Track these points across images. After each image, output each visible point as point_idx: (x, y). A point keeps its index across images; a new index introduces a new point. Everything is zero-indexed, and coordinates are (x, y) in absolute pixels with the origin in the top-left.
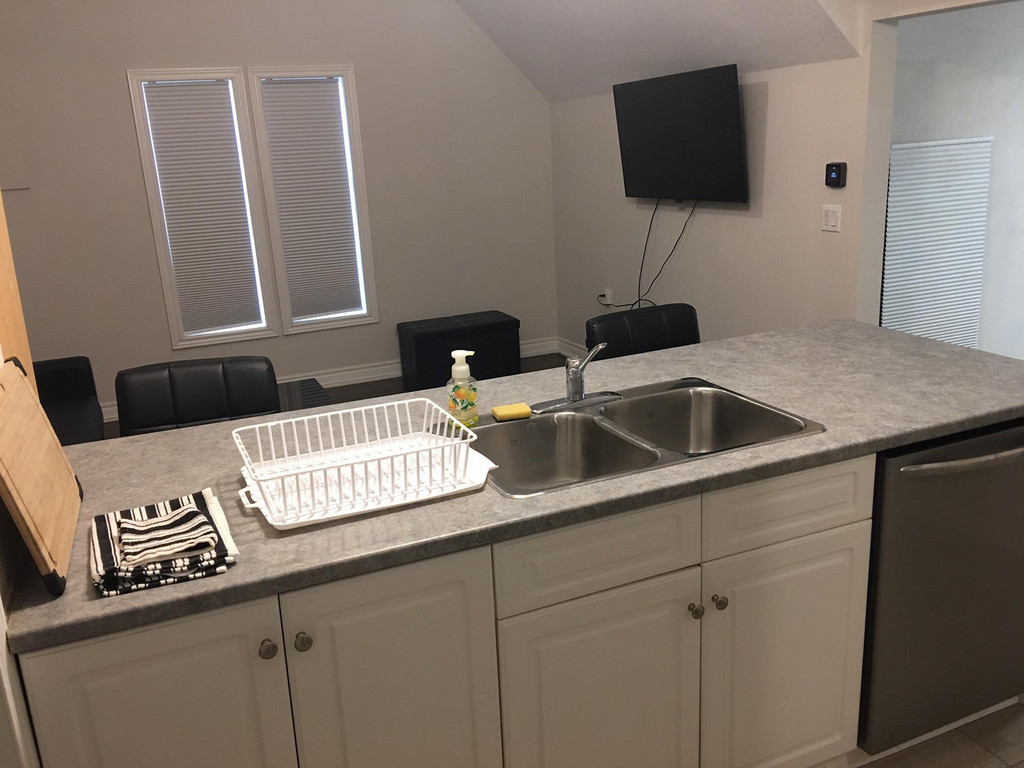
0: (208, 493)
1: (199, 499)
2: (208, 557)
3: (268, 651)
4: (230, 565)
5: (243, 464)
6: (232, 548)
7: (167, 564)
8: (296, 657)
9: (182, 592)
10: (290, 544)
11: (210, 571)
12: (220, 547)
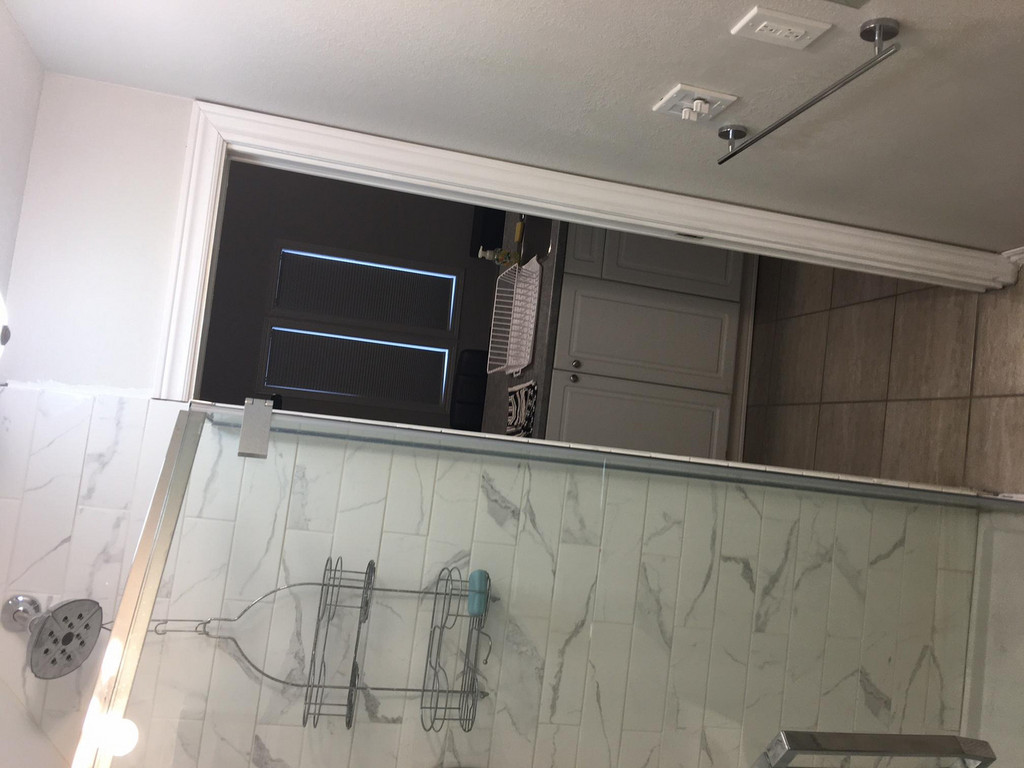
0: (510, 390)
1: (511, 394)
2: (531, 392)
3: (576, 379)
4: (536, 384)
5: (503, 372)
6: (531, 382)
7: (529, 408)
8: (582, 369)
9: (539, 404)
10: (537, 359)
11: (535, 392)
12: (530, 387)
